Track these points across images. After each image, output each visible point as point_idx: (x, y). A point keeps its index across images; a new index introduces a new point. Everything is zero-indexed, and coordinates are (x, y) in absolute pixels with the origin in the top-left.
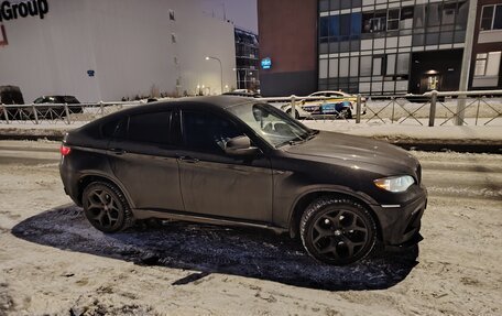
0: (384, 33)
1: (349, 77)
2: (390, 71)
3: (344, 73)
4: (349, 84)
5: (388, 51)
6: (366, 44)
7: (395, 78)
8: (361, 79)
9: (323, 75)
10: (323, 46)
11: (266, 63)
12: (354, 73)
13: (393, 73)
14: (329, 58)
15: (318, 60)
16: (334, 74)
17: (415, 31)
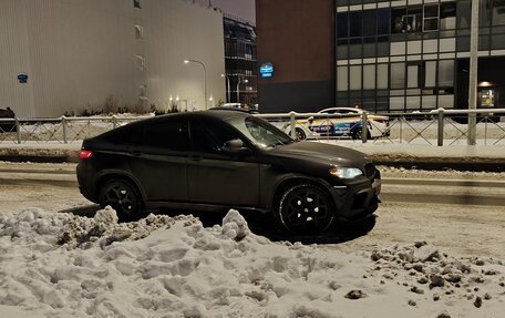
0: (419, 34)
1: (376, 90)
2: (430, 81)
3: (369, 85)
4: (376, 98)
5: (425, 57)
6: (397, 48)
7: (436, 91)
8: (392, 93)
9: (342, 86)
10: (342, 49)
11: (267, 70)
12: (383, 84)
13: (433, 85)
14: (349, 66)
15: (335, 67)
16: (355, 85)
17: (459, 33)
